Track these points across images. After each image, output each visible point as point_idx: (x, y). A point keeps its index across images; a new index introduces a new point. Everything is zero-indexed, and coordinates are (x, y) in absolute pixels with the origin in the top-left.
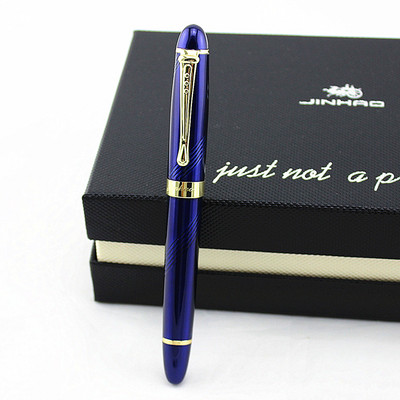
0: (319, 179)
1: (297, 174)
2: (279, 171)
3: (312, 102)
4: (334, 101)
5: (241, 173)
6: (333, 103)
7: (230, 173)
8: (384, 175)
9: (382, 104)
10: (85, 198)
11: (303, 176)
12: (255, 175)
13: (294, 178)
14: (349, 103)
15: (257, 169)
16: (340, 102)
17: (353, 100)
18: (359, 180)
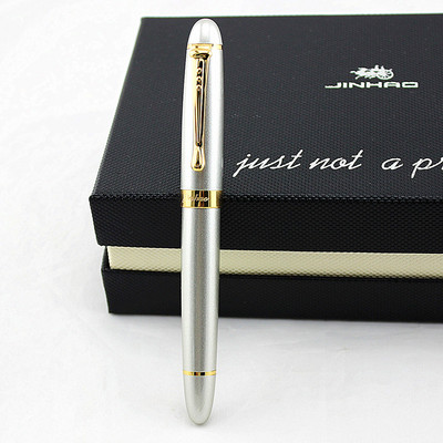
0: (350, 168)
1: (325, 163)
2: (305, 161)
3: (339, 85)
4: (363, 84)
5: (263, 165)
6: (362, 85)
7: (251, 166)
8: (421, 161)
9: (416, 85)
10: (92, 199)
11: (332, 165)
12: (278, 167)
13: (322, 168)
14: (380, 85)
15: (280, 160)
16: (369, 85)
17: (383, 82)
18: (393, 167)
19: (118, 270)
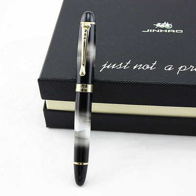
0: (151, 69)
1: (140, 67)
2: (131, 65)
3: (148, 31)
5: (113, 67)
7: (108, 67)
8: (182, 67)
10: (39, 80)
11: (143, 68)
12: (120, 68)
13: (139, 69)
15: (121, 65)
18: (169, 69)
19: (50, 110)
